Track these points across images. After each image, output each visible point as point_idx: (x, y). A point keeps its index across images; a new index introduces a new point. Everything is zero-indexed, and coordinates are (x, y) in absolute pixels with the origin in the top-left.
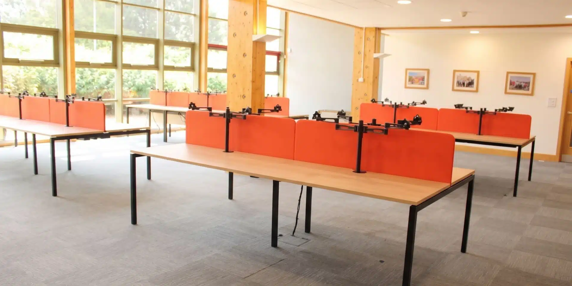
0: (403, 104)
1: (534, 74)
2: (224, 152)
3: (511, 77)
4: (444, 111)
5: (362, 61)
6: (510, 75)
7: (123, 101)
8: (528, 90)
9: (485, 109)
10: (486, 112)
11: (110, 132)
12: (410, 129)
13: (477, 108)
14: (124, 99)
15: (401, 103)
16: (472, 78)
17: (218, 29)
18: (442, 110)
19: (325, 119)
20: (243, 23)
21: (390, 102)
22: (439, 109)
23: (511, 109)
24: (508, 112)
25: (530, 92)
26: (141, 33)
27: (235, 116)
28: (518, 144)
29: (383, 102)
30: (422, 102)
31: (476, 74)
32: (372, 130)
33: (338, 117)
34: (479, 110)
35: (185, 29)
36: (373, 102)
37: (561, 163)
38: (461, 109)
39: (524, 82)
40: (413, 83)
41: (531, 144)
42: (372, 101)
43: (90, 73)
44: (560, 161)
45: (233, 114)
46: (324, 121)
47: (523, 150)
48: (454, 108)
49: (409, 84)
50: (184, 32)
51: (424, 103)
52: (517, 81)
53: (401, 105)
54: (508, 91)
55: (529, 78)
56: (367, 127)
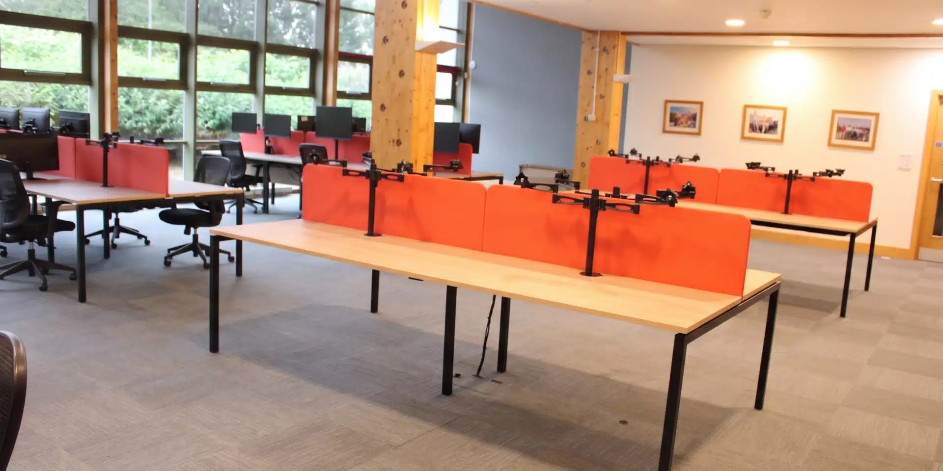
0: (660, 159)
1: (877, 115)
2: (366, 235)
3: (839, 119)
4: (727, 173)
5: (593, 87)
6: (837, 116)
7: (196, 144)
8: (867, 140)
9: (797, 171)
10: (798, 176)
11: (176, 197)
12: (676, 205)
13: (783, 169)
14: (197, 141)
15: (658, 158)
16: (774, 119)
17: (353, 27)
18: (725, 171)
19: (535, 185)
20: (400, 21)
21: (638, 155)
22: (719, 170)
23: (840, 172)
24: (834, 177)
25: (868, 144)
26: (226, 30)
27: (385, 176)
28: (849, 231)
29: (627, 156)
30: (692, 157)
31: (781, 113)
32: (613, 205)
33: (557, 181)
34: (787, 173)
35: (298, 25)
36: (611, 155)
37: (917, 263)
38: (756, 171)
39: (860, 128)
40: (676, 125)
41: (870, 231)
42: (609, 152)
43: (140, 95)
44: (916, 257)
45: (383, 172)
46: (534, 188)
47: (858, 240)
48: (745, 168)
49: (670, 126)
50: (298, 30)
51: (696, 158)
52: (849, 126)
53: (657, 162)
54: (835, 141)
55: (870, 121)
56: (605, 201)
